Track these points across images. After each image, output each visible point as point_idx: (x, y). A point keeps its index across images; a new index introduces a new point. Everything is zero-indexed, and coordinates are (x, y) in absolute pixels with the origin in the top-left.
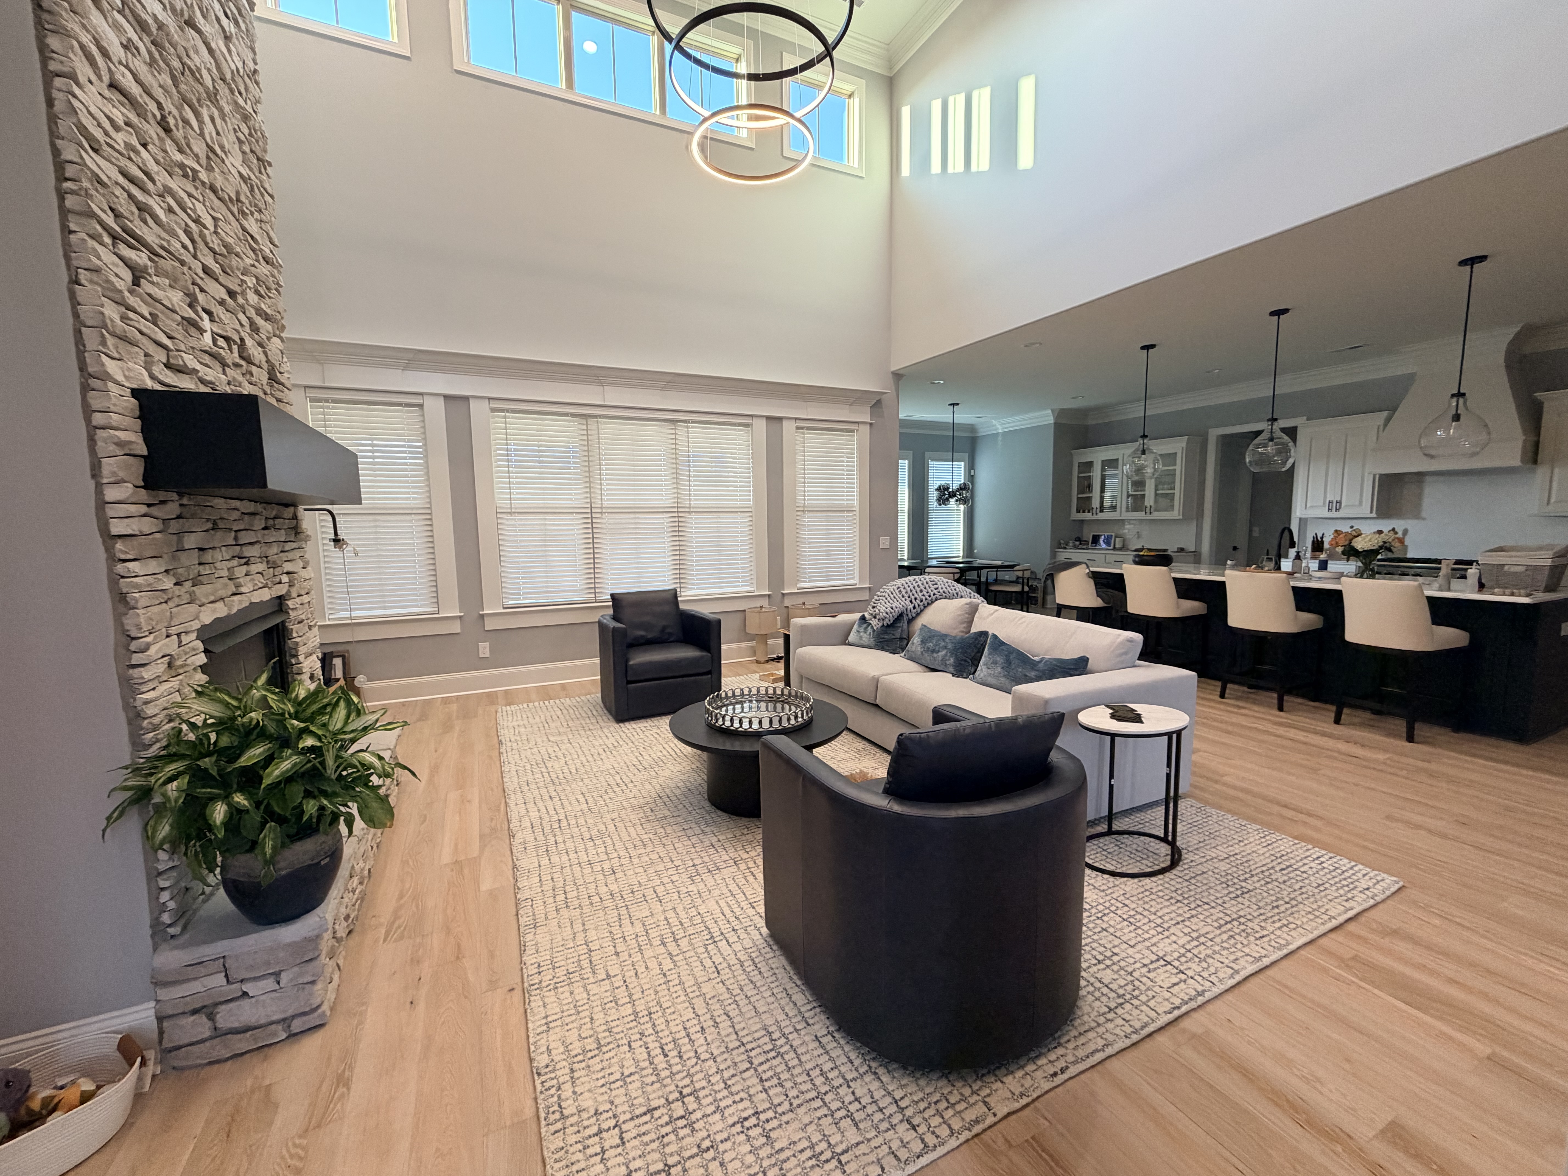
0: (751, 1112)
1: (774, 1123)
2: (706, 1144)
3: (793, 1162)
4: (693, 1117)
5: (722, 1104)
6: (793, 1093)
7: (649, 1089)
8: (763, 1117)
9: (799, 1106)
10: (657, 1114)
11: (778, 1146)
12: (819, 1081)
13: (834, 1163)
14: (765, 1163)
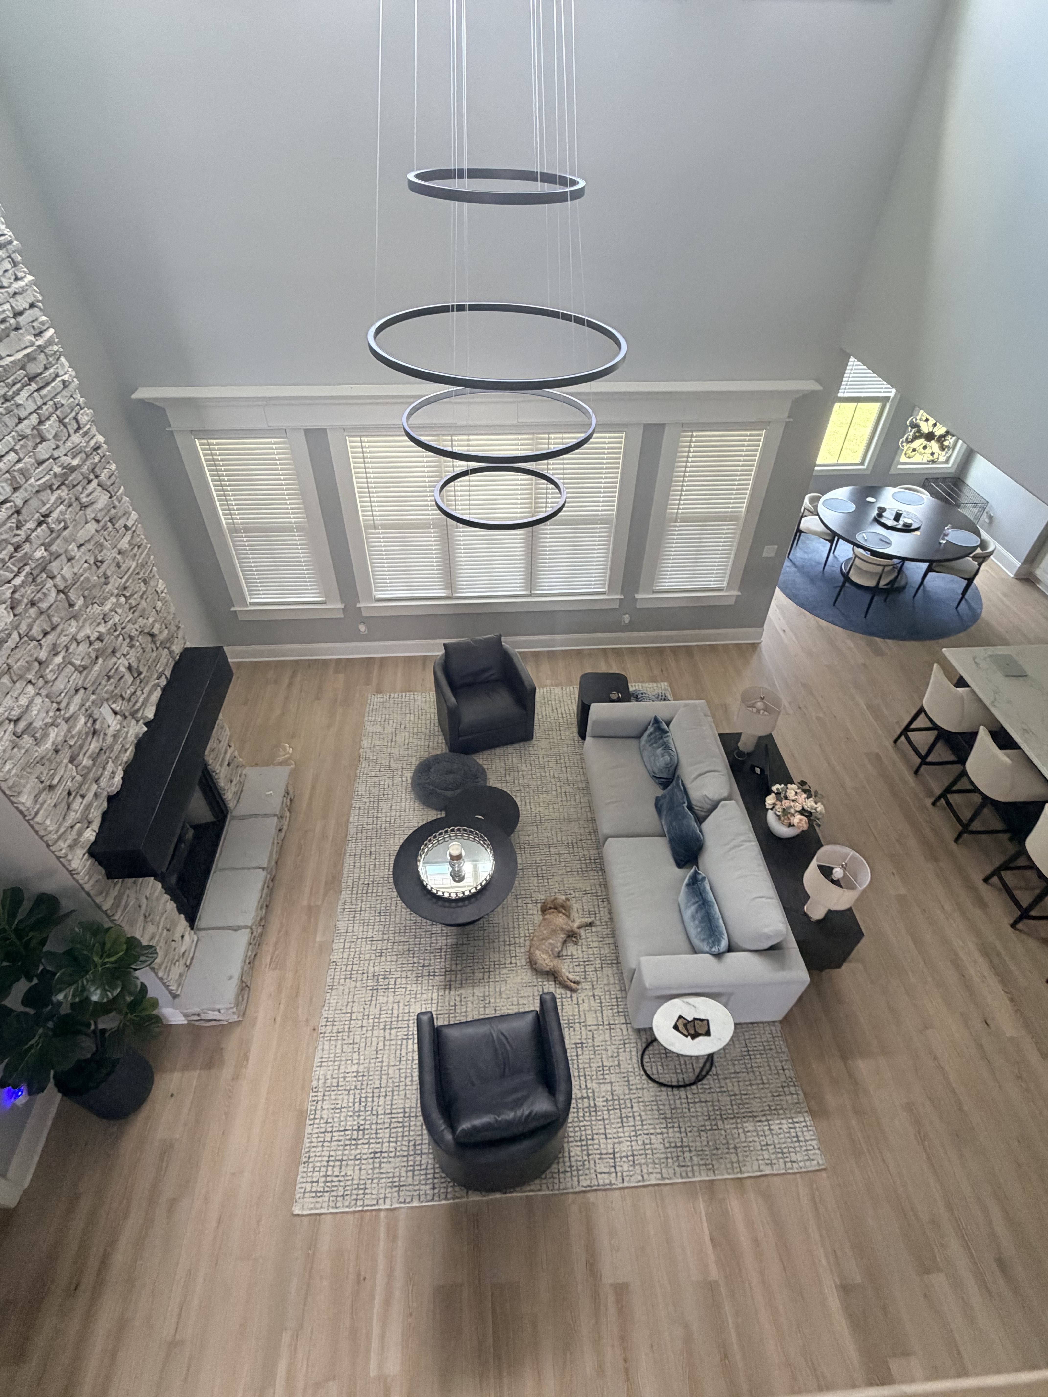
0: (379, 1150)
1: (385, 1160)
2: (358, 1157)
3: (384, 1180)
4: (360, 1142)
5: (371, 1141)
6: (398, 1149)
7: (348, 1118)
8: (383, 1155)
9: (398, 1156)
10: (347, 1133)
11: (382, 1171)
12: (411, 1148)
13: (397, 1189)
14: (375, 1176)
